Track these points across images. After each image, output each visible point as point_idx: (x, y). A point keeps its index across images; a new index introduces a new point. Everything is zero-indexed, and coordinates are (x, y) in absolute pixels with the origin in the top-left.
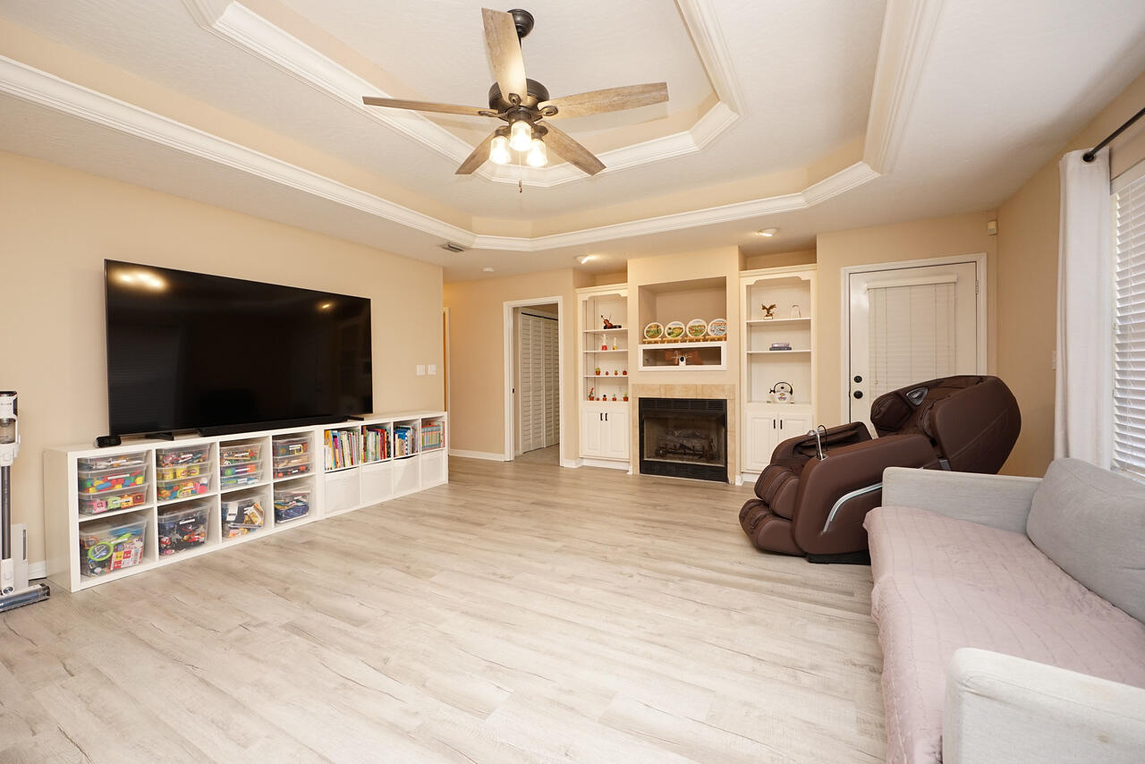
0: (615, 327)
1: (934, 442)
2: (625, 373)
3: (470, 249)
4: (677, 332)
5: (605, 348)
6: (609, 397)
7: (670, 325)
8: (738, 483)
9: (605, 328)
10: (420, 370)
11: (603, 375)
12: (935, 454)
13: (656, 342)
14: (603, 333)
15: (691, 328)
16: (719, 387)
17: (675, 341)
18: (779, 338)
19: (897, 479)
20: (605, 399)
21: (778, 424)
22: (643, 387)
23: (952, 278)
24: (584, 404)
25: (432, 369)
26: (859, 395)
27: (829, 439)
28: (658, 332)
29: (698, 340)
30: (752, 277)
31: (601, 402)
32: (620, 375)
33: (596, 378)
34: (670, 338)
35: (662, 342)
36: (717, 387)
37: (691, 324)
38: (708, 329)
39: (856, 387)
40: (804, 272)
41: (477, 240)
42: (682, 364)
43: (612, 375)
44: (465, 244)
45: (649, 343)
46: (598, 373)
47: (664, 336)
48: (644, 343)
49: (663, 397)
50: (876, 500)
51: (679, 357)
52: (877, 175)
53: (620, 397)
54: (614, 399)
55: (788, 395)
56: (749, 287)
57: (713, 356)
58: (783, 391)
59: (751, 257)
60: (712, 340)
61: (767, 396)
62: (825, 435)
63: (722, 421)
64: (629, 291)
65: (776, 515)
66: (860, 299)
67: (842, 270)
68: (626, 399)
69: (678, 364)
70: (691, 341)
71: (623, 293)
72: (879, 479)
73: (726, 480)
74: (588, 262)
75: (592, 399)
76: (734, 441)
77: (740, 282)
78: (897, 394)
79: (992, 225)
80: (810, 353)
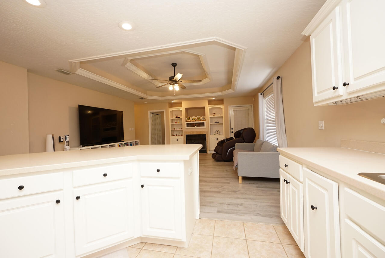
0: (178, 118)
1: (243, 139)
2: (181, 129)
3: (146, 99)
4: (194, 119)
5: (176, 123)
6: (178, 135)
7: (192, 117)
8: (209, 153)
9: (176, 118)
10: (130, 129)
11: (176, 129)
12: (243, 141)
13: (189, 121)
14: (175, 119)
15: (197, 118)
16: (204, 132)
17: (194, 121)
18: (216, 120)
19: (237, 145)
20: (176, 135)
21: (217, 139)
22: (186, 132)
23: (248, 109)
24: (171, 137)
25: (133, 129)
26: (232, 132)
27: (227, 140)
28: (190, 119)
29: (199, 121)
30: (210, 107)
31: (176, 136)
32: (180, 129)
33: (173, 130)
34: (192, 120)
35: (191, 121)
36: (203, 131)
37: (197, 117)
38: (201, 118)
39: (232, 131)
40: (221, 106)
41: (149, 97)
42: (196, 126)
43: (178, 129)
44: (146, 98)
45: (188, 121)
46: (174, 129)
47: (191, 120)
48: (186, 121)
49: (192, 134)
50: (235, 149)
51: (195, 125)
52: (233, 92)
53: (180, 134)
54: (179, 135)
55: (218, 133)
56: (210, 109)
57: (203, 124)
58: (218, 132)
59: (210, 102)
60: (202, 121)
61: (214, 133)
62: (226, 139)
63: (205, 139)
64: (182, 109)
65: (219, 154)
66: (232, 112)
67: (229, 106)
68: (182, 135)
69: (195, 126)
70: (197, 121)
71: (181, 109)
72: (235, 146)
73: (206, 153)
74: (174, 102)
75: (173, 135)
76: (208, 143)
77: (208, 108)
78: (238, 131)
79: (254, 99)
80: (223, 124)
